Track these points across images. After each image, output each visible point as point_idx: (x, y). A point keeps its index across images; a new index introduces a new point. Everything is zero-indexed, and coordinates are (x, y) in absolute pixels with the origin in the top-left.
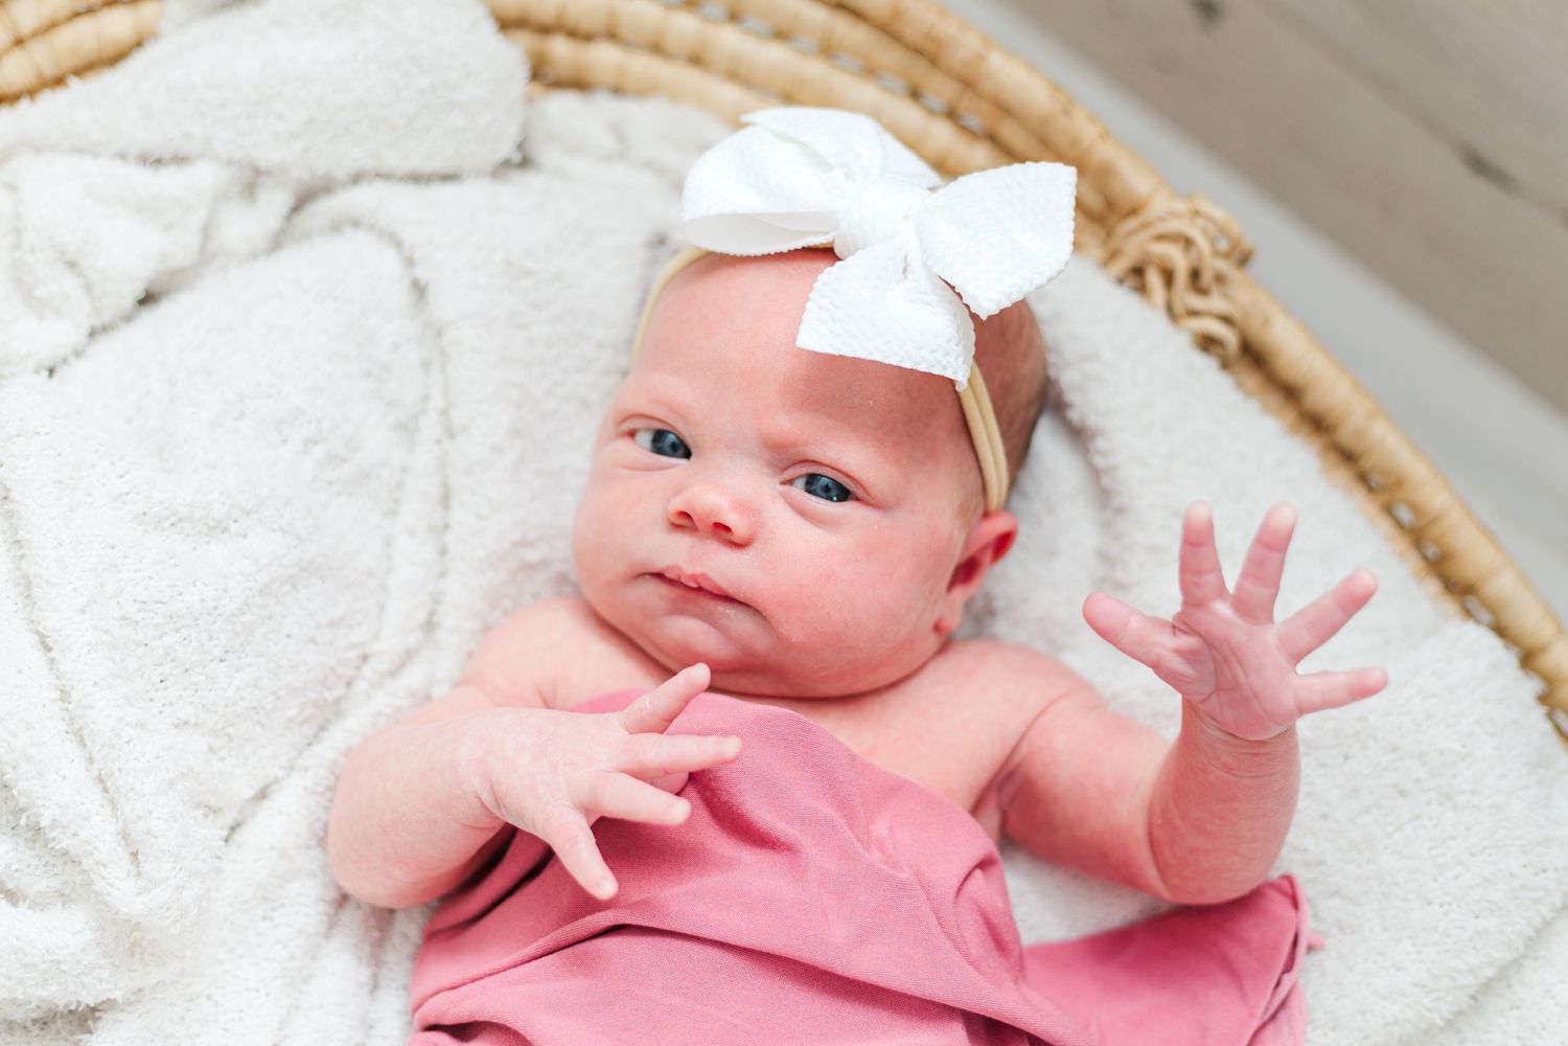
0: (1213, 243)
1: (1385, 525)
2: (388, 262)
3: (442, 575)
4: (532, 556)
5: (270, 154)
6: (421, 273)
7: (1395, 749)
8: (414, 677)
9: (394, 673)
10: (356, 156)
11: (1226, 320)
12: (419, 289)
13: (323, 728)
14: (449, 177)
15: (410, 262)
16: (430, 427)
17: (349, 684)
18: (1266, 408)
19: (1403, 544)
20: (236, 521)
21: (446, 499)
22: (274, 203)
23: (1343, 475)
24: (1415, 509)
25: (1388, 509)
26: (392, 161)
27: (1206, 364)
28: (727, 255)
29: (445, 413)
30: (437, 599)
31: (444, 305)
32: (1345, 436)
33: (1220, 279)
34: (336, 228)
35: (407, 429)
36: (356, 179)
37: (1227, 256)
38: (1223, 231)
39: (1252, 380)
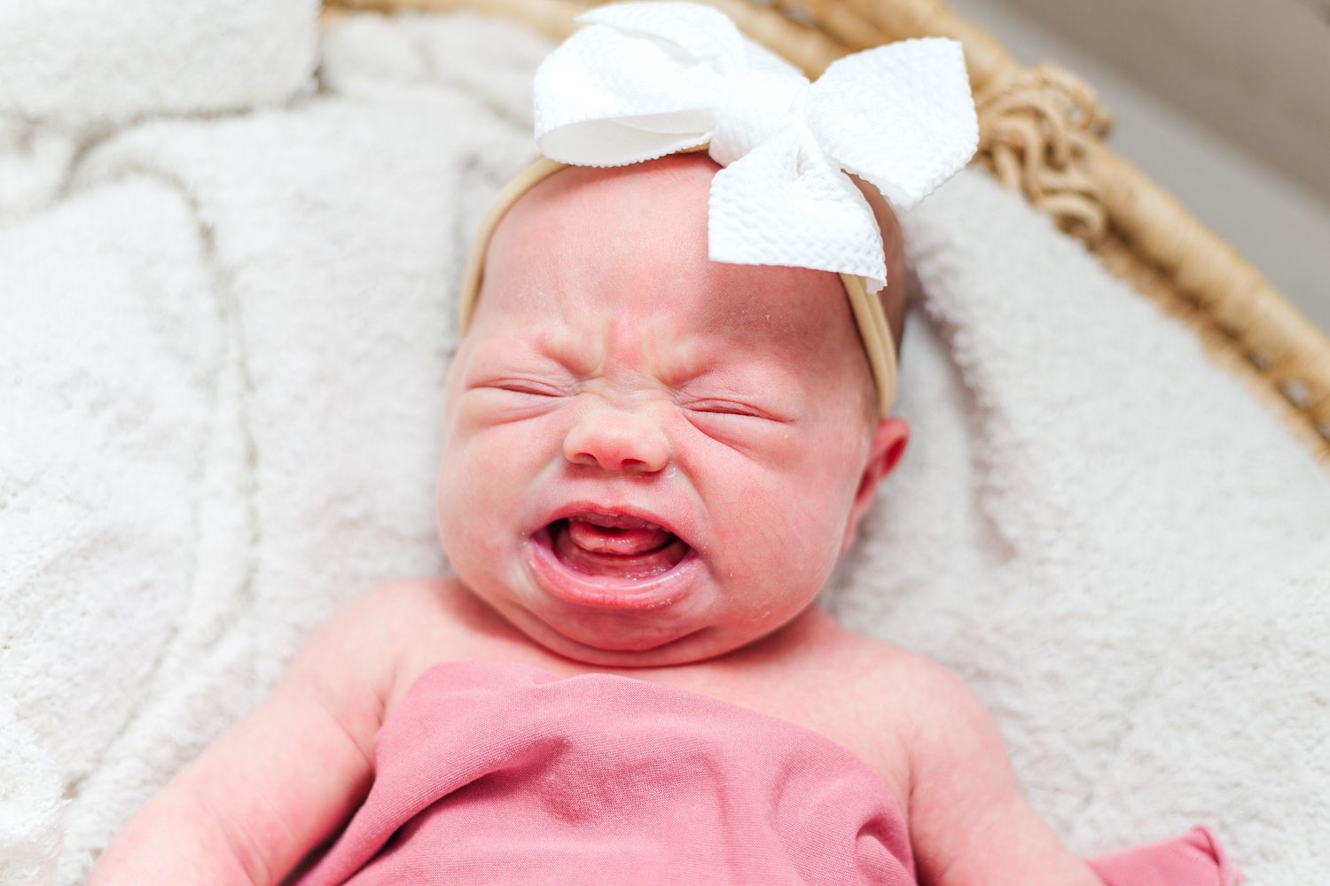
0: (1067, 114)
1: (1278, 406)
2: (172, 206)
3: (256, 540)
4: (351, 511)
5: (39, 100)
6: (207, 215)
7: (1308, 654)
8: (232, 649)
9: (209, 646)
10: (131, 95)
11: (1089, 196)
12: (207, 234)
13: (133, 716)
14: (242, 111)
15: (194, 204)
16: (230, 383)
17: (158, 662)
18: (1139, 289)
19: (1298, 425)
20: (15, 495)
21: (252, 458)
22: (53, 153)
23: (1227, 358)
24: (1311, 385)
25: (1281, 389)
26: (174, 96)
27: (1070, 250)
28: (590, 167)
29: (242, 364)
30: (252, 569)
31: (232, 247)
32: (1227, 313)
33: (1077, 153)
34: (119, 174)
35: (207, 383)
36: (138, 119)
37: (1085, 127)
38: (1078, 103)
39: (1120, 262)
